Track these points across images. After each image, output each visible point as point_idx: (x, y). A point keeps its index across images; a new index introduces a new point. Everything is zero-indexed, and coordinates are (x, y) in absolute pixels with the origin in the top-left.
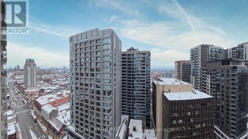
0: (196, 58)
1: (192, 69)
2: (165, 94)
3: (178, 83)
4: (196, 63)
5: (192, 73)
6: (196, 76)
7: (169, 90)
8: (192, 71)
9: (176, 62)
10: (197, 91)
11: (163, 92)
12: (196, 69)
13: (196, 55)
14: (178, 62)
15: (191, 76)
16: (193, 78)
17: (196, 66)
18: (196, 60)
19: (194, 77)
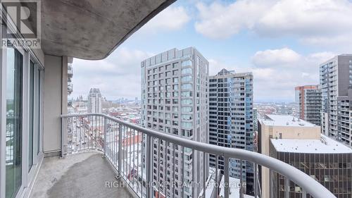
0: (330, 80)
1: (323, 99)
2: (273, 141)
3: (296, 124)
4: (331, 89)
5: (323, 107)
6: (331, 113)
7: (281, 134)
8: (323, 103)
9: (296, 89)
10: (329, 139)
11: (271, 137)
12: (331, 99)
13: (330, 75)
14: (300, 88)
15: (322, 113)
16: (325, 116)
17: (331, 94)
18: (330, 84)
19: (326, 114)
